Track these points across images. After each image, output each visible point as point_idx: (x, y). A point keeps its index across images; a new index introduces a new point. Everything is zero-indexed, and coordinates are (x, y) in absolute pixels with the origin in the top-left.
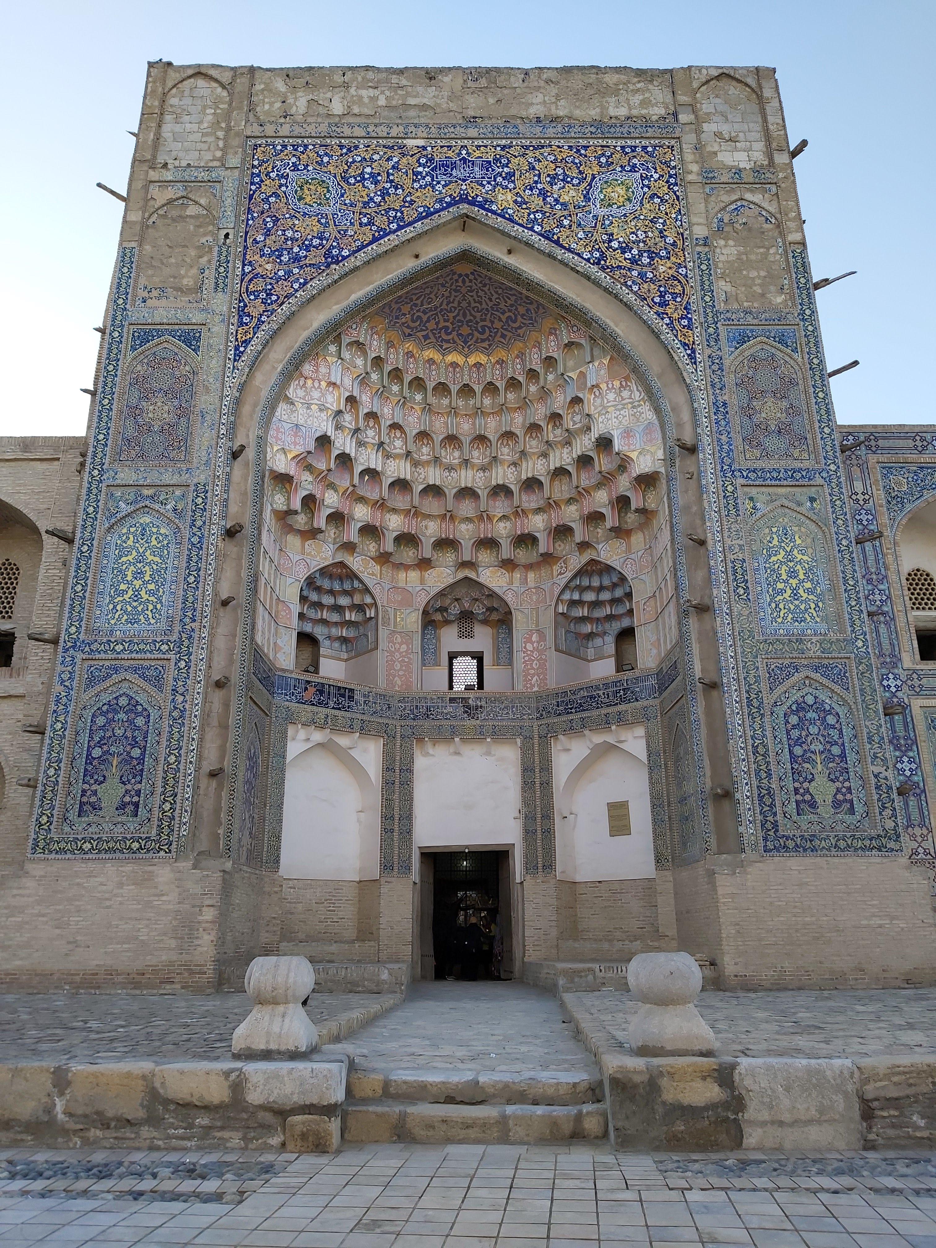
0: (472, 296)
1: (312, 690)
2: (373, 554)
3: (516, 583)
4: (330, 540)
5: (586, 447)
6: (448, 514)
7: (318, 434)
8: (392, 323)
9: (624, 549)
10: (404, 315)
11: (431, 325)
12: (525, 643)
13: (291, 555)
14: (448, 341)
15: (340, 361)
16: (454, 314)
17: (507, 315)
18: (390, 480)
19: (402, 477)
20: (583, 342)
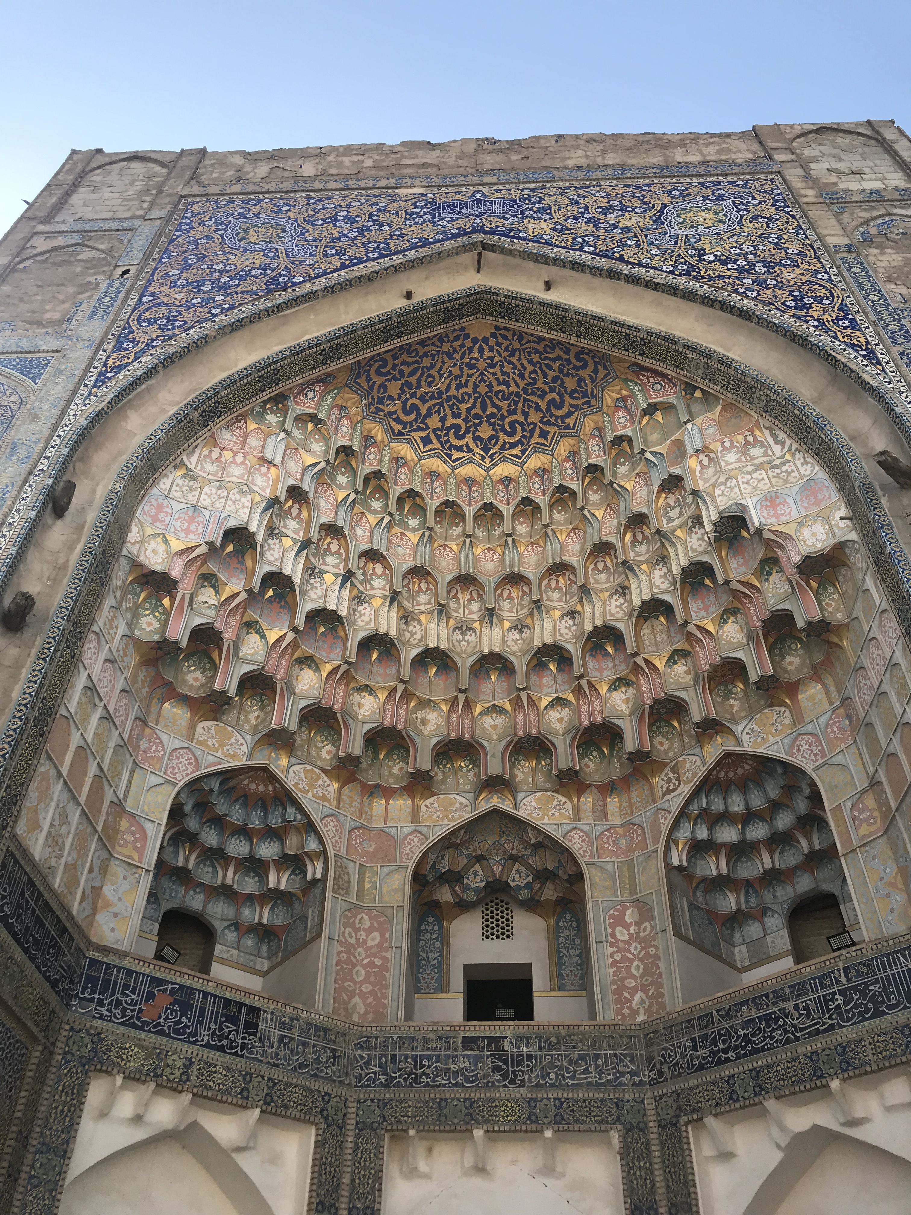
0: (494, 374)
1: (163, 1000)
2: (327, 765)
3: (587, 819)
4: (246, 726)
5: (694, 551)
6: (462, 698)
7: (232, 523)
8: (373, 409)
9: (787, 721)
10: (392, 398)
11: (434, 422)
12: (613, 926)
13: (165, 738)
14: (459, 449)
15: (282, 435)
16: (468, 405)
17: (548, 397)
18: (362, 635)
19: (382, 630)
20: (672, 399)
